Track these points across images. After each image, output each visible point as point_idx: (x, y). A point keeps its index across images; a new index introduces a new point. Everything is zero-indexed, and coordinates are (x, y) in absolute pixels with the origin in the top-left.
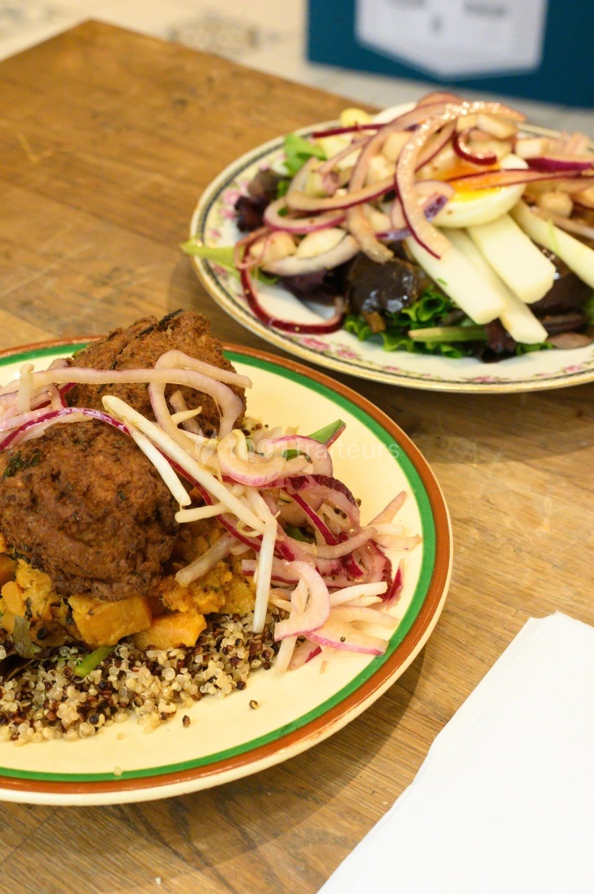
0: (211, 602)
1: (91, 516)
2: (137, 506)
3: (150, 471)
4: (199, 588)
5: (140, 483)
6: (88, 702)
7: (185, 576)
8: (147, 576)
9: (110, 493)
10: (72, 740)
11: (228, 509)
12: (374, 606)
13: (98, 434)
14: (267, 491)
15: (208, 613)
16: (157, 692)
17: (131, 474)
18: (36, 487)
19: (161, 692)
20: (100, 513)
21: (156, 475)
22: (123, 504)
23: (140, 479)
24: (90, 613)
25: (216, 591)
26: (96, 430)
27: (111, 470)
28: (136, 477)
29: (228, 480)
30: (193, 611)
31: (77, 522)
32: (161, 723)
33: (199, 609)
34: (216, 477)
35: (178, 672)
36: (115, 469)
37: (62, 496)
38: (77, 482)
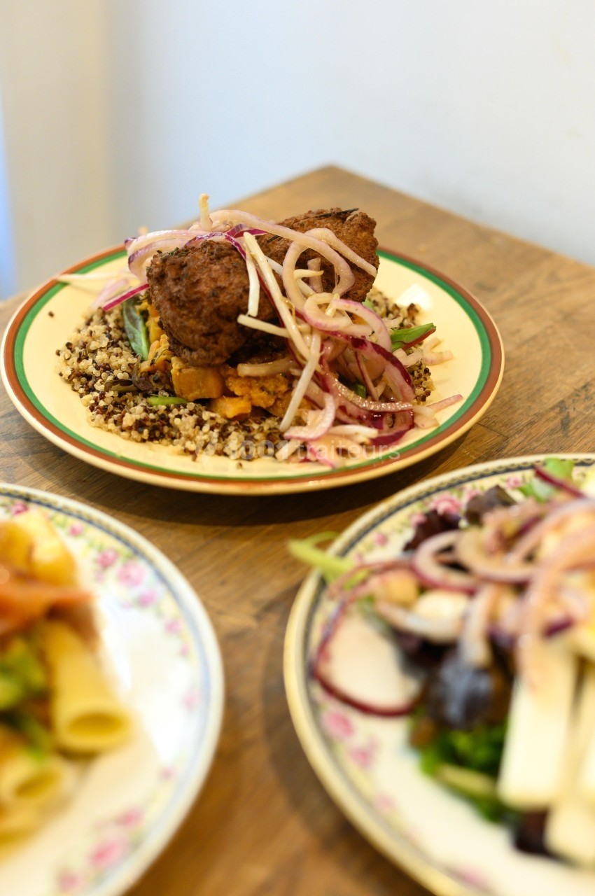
0: (262, 399)
1: (187, 297)
2: (220, 304)
3: (244, 287)
4: (257, 385)
5: (232, 291)
6: (145, 419)
7: (245, 369)
8: (212, 353)
9: (208, 288)
10: (124, 438)
11: (290, 336)
12: (362, 444)
13: (229, 255)
14: (328, 337)
15: (257, 405)
16: (192, 435)
17: (231, 284)
18: (166, 269)
19: (195, 436)
20: (195, 297)
21: (247, 291)
22: (212, 299)
23: (233, 289)
24: (180, 370)
25: (269, 392)
26: (229, 252)
27: (219, 276)
28: (233, 287)
29: (300, 316)
30: (246, 397)
31: (178, 298)
32: (181, 454)
33: (250, 399)
34: (291, 311)
35: (212, 429)
36: (222, 277)
37: (177, 280)
38: (194, 274)
